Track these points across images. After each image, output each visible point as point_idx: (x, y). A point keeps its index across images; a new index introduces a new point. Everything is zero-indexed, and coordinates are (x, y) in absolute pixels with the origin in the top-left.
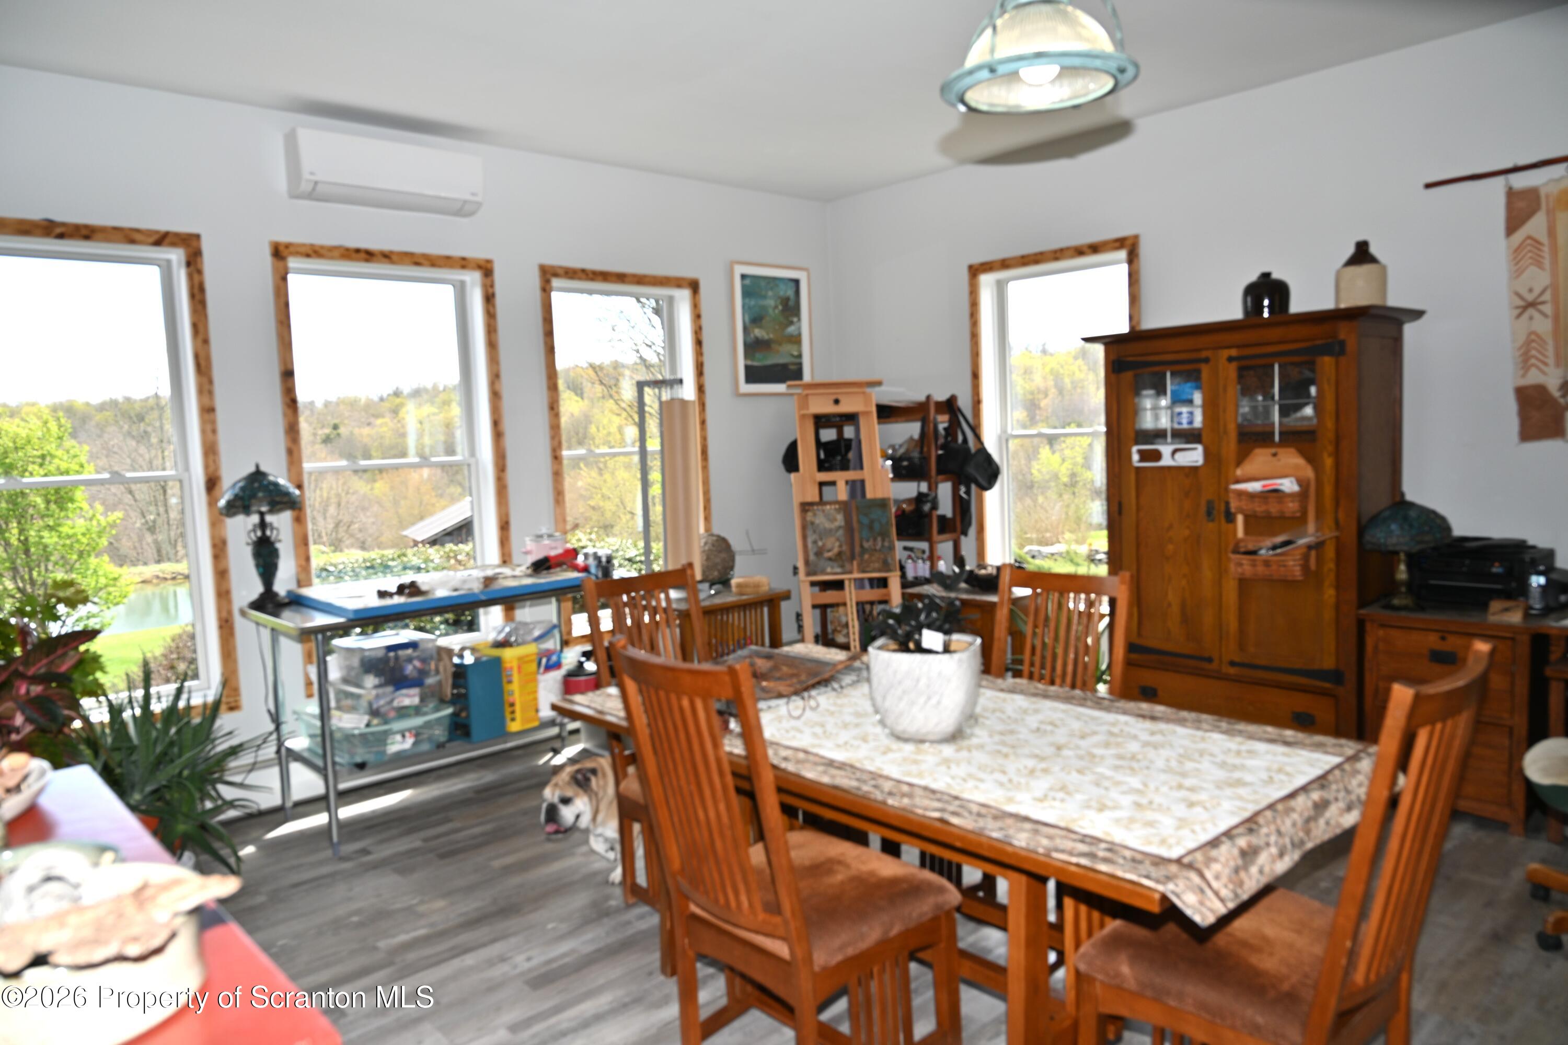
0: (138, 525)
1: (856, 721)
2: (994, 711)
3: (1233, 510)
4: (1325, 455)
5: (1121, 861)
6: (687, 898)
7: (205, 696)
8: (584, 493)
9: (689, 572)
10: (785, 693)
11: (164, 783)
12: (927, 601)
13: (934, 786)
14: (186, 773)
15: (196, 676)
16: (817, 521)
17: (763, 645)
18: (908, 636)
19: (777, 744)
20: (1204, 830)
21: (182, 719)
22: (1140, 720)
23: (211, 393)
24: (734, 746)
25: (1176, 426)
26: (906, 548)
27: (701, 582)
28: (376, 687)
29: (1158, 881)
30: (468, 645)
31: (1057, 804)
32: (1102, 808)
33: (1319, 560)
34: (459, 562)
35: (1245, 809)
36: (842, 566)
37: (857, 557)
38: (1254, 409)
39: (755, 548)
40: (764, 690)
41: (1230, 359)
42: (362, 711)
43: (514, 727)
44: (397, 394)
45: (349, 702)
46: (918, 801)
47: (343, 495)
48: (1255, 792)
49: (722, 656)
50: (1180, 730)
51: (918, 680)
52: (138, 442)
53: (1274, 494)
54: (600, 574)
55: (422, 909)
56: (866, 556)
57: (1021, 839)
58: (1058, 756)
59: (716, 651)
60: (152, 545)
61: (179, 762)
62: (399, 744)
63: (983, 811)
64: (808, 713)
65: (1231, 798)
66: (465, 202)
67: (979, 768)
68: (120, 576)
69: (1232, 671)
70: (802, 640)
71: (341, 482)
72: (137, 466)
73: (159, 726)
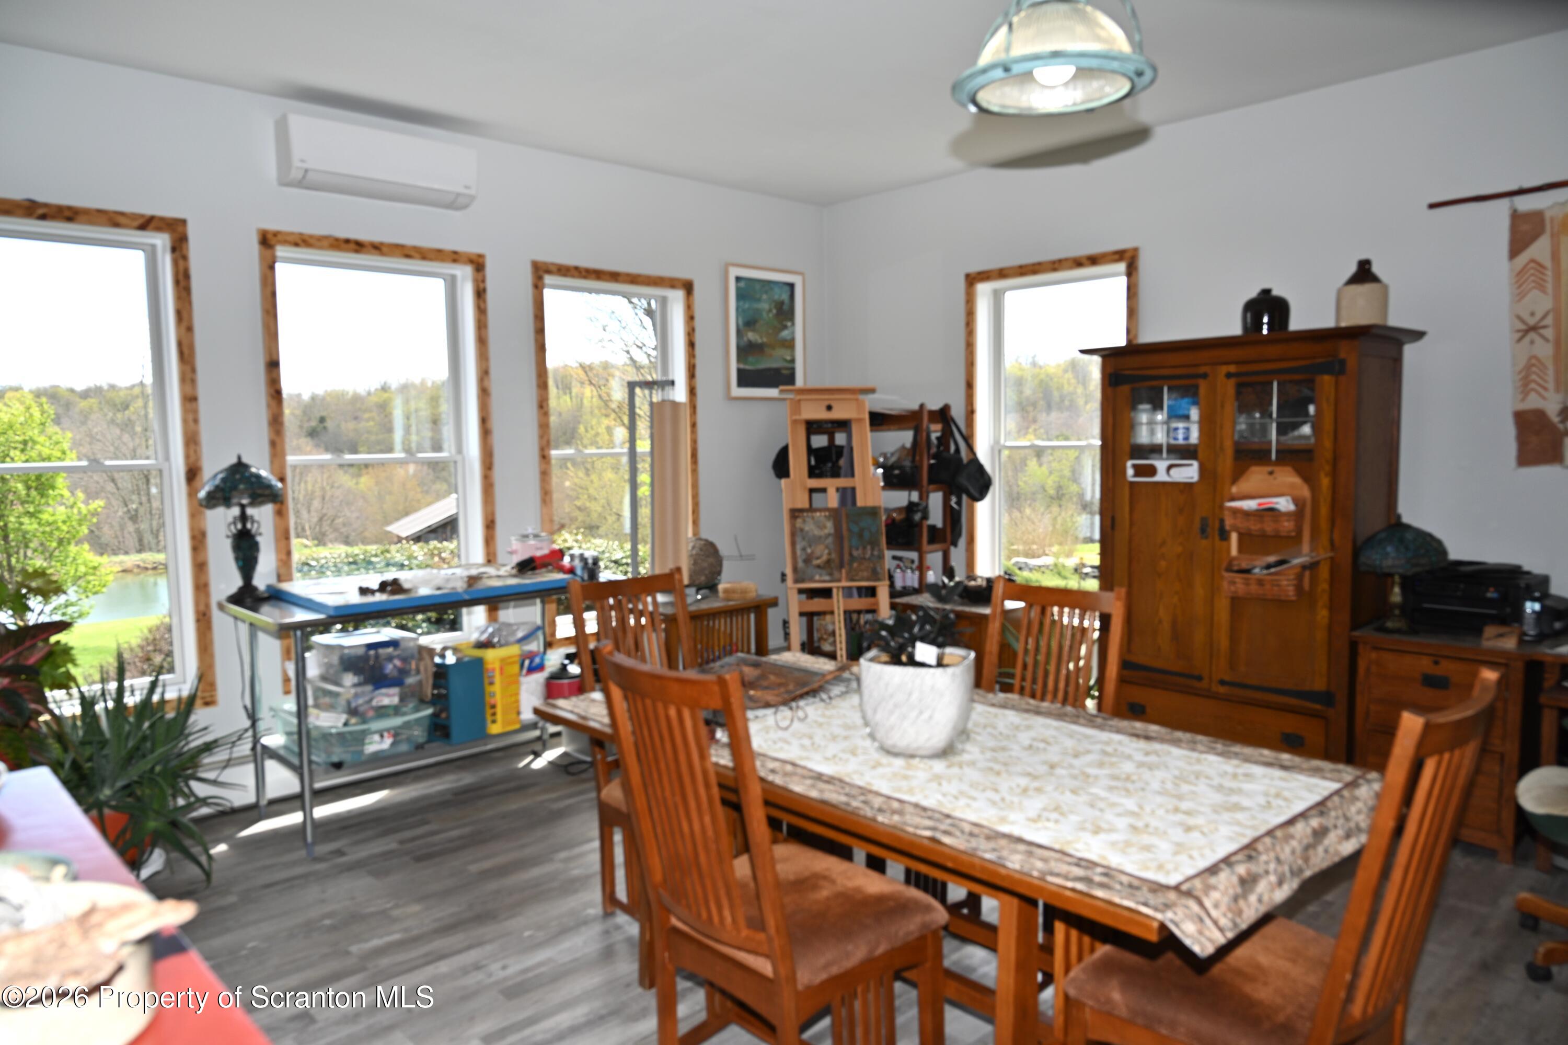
0: (120, 513)
1: (844, 733)
2: (985, 727)
3: (1227, 528)
4: (1322, 475)
5: (1118, 887)
6: (668, 911)
7: (180, 690)
8: (571, 493)
9: (677, 576)
10: (772, 703)
11: (135, 778)
12: (921, 613)
13: (925, 803)
14: (158, 769)
15: (171, 670)
16: (807, 528)
17: (749, 652)
18: (902, 649)
19: (764, 755)
20: (1202, 856)
21: (156, 713)
22: (1134, 739)
23: (193, 381)
24: (721, 757)
25: (1172, 442)
26: (895, 558)
27: (688, 586)
28: (355, 685)
29: (1156, 909)
30: (449, 644)
31: (1051, 825)
32: (1097, 830)
33: (1314, 581)
34: (443, 560)
35: (1243, 835)
36: (831, 574)
37: (846, 566)
38: (1251, 426)
39: (743, 553)
40: (751, 698)
41: (1229, 375)
42: (340, 709)
43: (495, 729)
44: (384, 389)
45: (327, 701)
46: (908, 818)
47: (328, 488)
48: (1254, 818)
49: (708, 662)
50: (1175, 751)
51: (910, 694)
52: (122, 430)
53: (1270, 513)
54: (586, 577)
55: (396, 913)
56: (855, 565)
57: (1015, 862)
58: (1052, 774)
59: (702, 657)
60: (134, 535)
61: (151, 758)
62: (377, 745)
63: (976, 830)
64: (797, 725)
65: (1229, 823)
66: (458, 195)
67: (971, 786)
68: (100, 564)
69: (1222, 690)
70: (788, 648)
71: (325, 476)
72: (120, 455)
73: (131, 719)
